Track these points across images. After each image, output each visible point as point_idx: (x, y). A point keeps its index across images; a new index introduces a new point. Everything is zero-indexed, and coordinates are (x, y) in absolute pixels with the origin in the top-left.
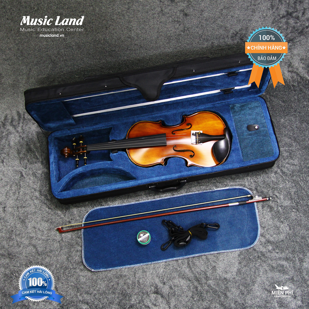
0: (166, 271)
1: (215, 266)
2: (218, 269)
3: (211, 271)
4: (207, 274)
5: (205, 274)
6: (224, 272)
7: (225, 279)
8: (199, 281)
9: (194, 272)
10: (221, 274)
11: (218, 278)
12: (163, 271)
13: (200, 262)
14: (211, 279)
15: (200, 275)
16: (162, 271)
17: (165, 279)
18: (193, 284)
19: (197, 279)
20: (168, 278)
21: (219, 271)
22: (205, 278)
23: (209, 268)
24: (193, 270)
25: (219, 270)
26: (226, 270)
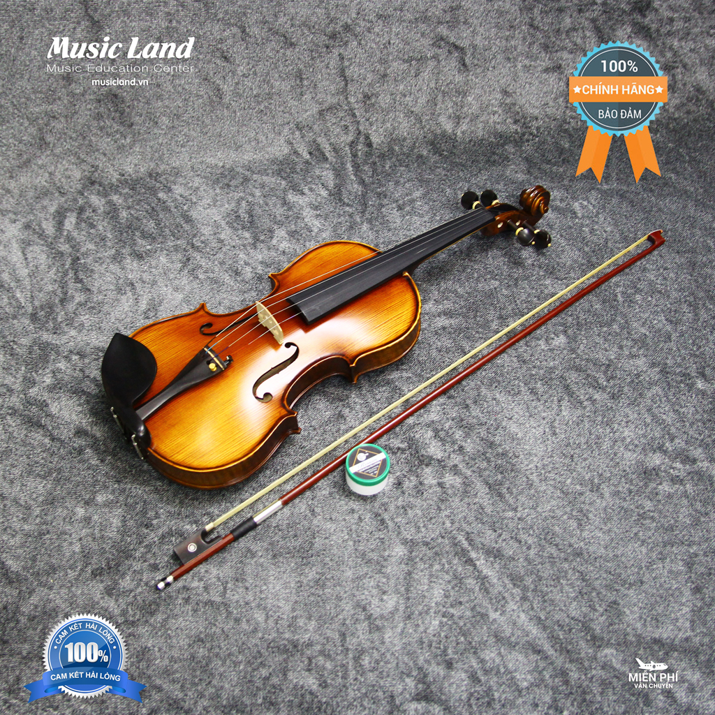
0: (449, 623)
1: (615, 602)
2: (628, 612)
3: (604, 618)
4: (594, 630)
5: (586, 627)
6: (649, 619)
7: (656, 641)
8: (568, 651)
9: (548, 623)
10: (639, 625)
11: (631, 638)
12: (441, 622)
13: (562, 592)
14: (608, 644)
15: (570, 630)
16: (437, 622)
17: (450, 651)
18: (552, 663)
19: (561, 646)
20: (462, 647)
21: (632, 617)
22: (587, 641)
23: (596, 610)
24: (543, 618)
25: (632, 612)
26: (654, 612)
